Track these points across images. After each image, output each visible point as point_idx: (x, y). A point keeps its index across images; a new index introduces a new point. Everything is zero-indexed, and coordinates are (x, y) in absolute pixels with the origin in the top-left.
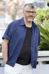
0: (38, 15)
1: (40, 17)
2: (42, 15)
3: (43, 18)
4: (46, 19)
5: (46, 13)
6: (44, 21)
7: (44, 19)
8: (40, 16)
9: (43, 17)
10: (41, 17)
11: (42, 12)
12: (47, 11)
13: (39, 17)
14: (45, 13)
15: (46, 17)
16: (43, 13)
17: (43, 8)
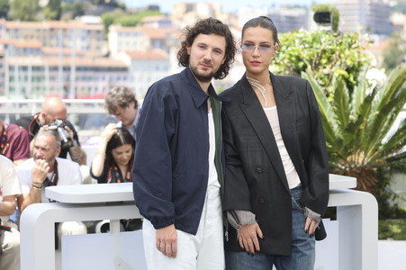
0: (281, 55)
1: (291, 61)
2: (296, 54)
3: (301, 64)
4: (309, 67)
5: (311, 47)
6: (303, 73)
7: (305, 67)
8: (288, 56)
9: (299, 59)
10: (293, 59)
11: (297, 41)
12: (314, 40)
13: (286, 61)
14: (305, 48)
15: (311, 61)
16: (302, 46)
17: (301, 30)
